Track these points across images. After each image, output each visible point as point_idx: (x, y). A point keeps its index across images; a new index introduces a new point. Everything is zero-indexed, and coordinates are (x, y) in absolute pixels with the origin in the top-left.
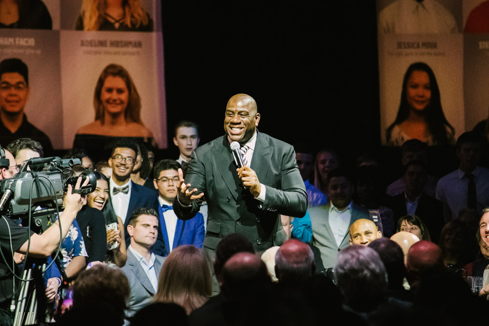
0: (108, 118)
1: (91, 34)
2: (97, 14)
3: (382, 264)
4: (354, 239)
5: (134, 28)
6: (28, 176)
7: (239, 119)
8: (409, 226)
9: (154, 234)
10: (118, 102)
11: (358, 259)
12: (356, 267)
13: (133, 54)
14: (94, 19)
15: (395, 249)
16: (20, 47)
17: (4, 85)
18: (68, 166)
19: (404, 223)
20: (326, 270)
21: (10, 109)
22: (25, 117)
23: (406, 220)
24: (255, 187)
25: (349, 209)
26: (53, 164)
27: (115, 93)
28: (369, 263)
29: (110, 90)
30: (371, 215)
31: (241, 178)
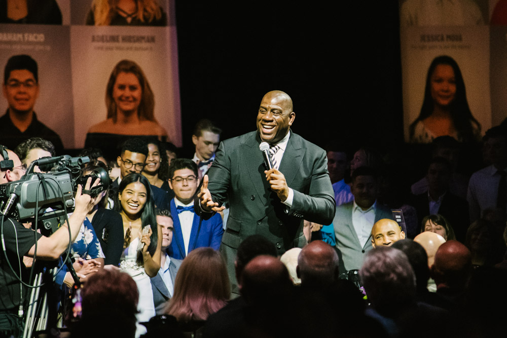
0: (120, 116)
1: (102, 29)
2: (108, 9)
3: (409, 267)
4: (376, 240)
5: (146, 23)
6: (34, 178)
7: (271, 116)
8: (433, 226)
9: (168, 235)
10: (131, 99)
11: (385, 262)
12: (382, 270)
13: (146, 49)
14: (105, 14)
15: (419, 251)
16: (29, 43)
17: (13, 83)
18: (77, 165)
19: (429, 223)
20: (348, 272)
21: (19, 107)
22: (34, 115)
23: (431, 220)
24: (283, 191)
25: (373, 208)
26: (61, 163)
27: (127, 89)
28: (396, 267)
29: (122, 87)
30: (393, 215)
31: (269, 180)
